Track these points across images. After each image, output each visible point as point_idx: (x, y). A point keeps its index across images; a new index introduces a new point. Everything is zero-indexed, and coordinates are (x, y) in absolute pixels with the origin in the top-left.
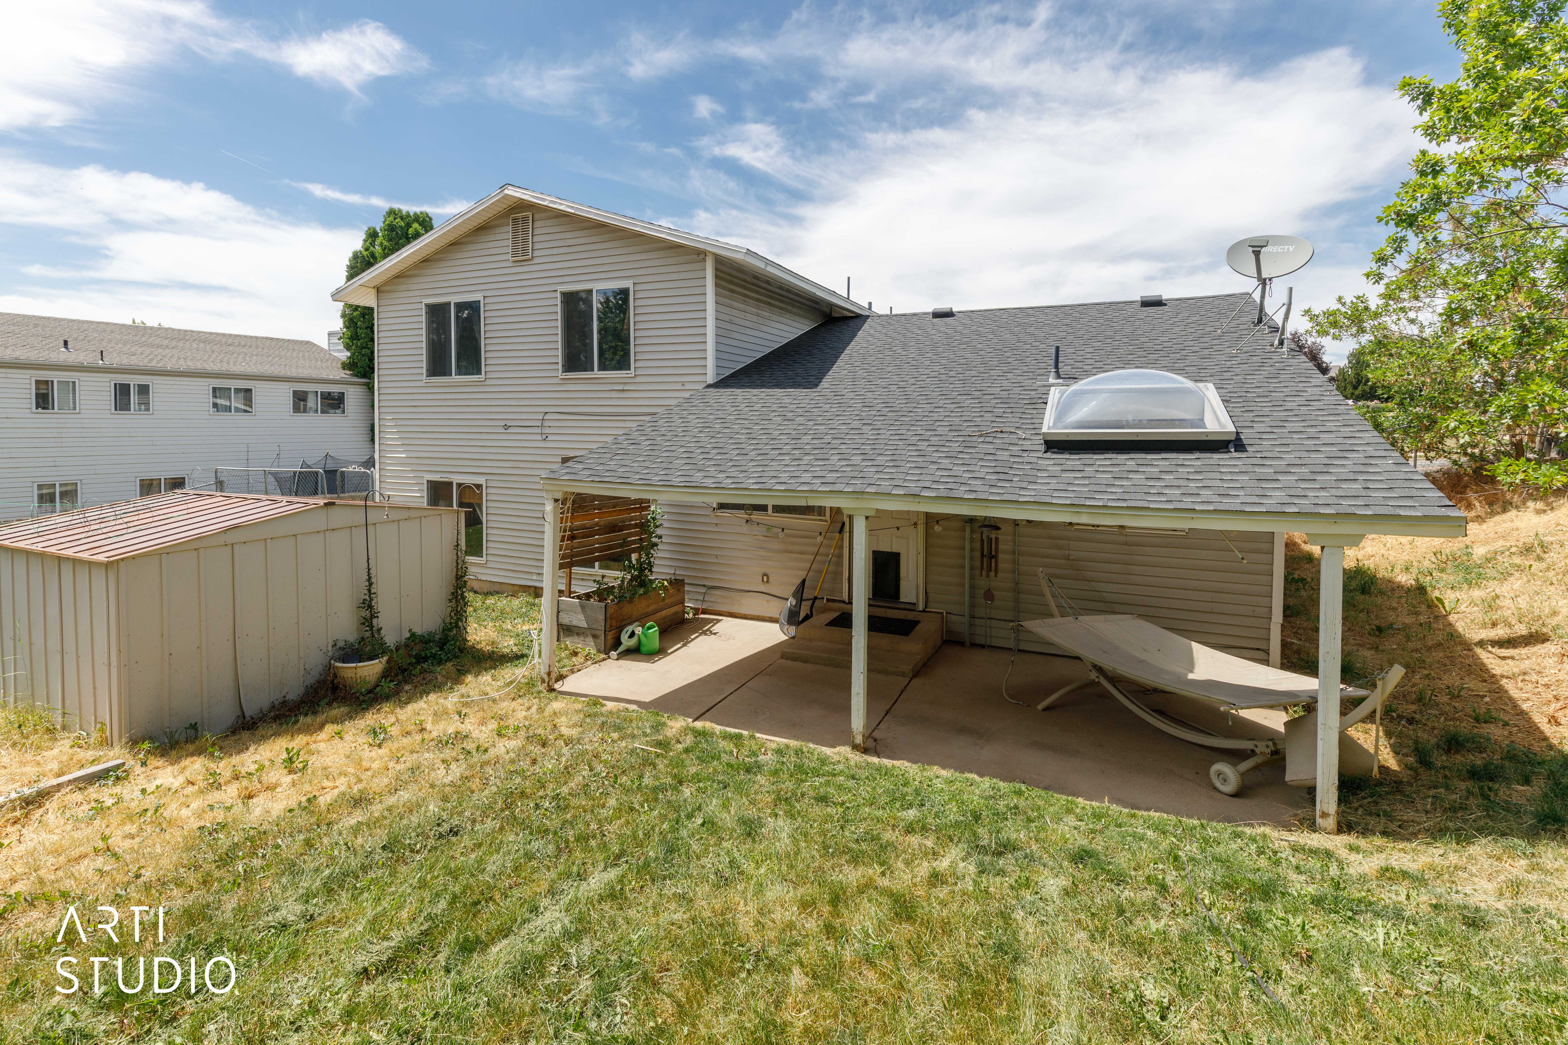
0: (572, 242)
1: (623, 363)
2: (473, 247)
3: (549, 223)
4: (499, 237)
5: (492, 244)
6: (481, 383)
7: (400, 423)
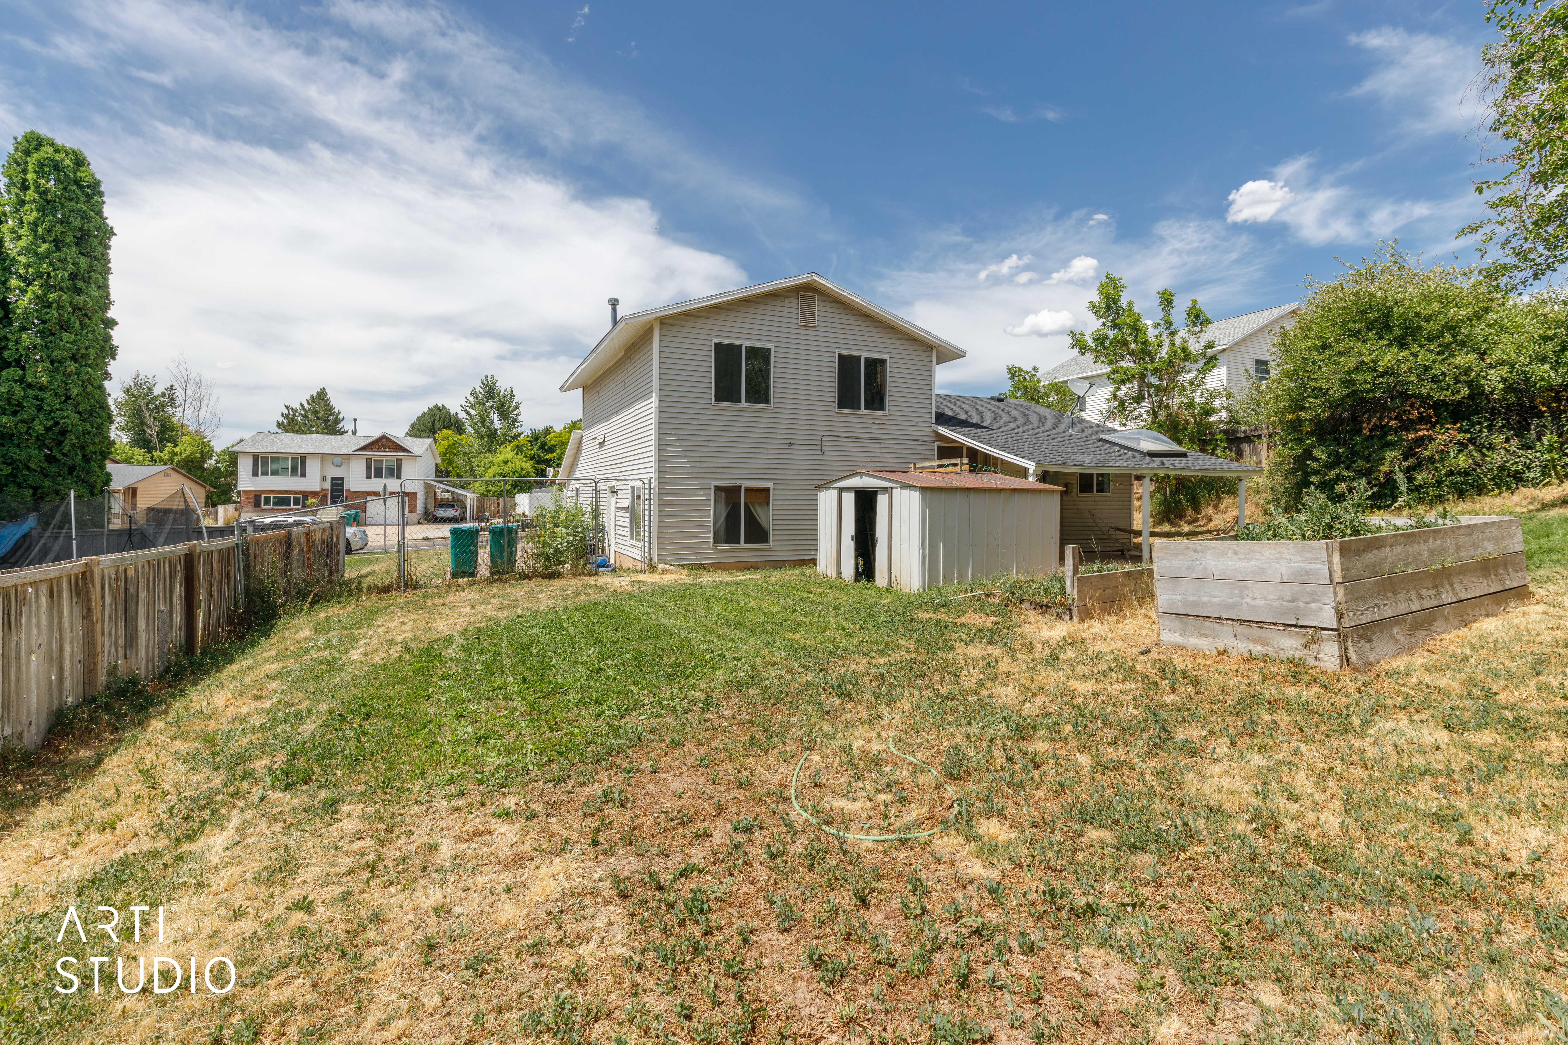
0: (844, 322)
1: (881, 407)
2: (766, 307)
3: (829, 304)
4: (787, 305)
5: (781, 309)
6: (769, 411)
7: (682, 437)
